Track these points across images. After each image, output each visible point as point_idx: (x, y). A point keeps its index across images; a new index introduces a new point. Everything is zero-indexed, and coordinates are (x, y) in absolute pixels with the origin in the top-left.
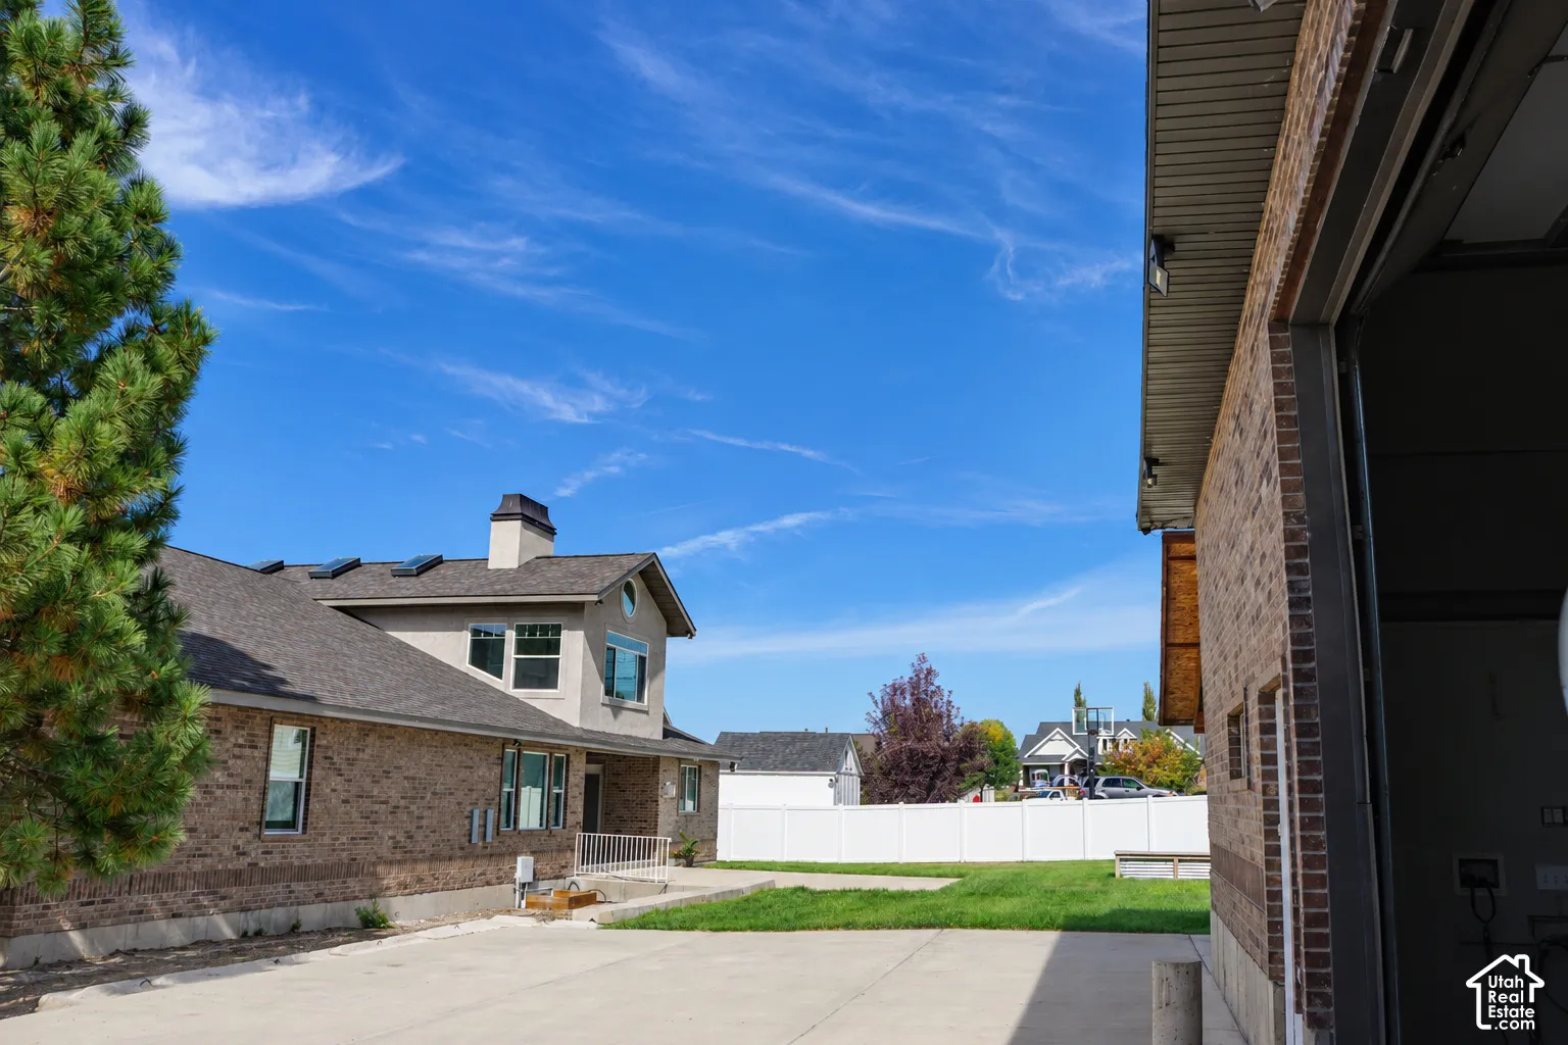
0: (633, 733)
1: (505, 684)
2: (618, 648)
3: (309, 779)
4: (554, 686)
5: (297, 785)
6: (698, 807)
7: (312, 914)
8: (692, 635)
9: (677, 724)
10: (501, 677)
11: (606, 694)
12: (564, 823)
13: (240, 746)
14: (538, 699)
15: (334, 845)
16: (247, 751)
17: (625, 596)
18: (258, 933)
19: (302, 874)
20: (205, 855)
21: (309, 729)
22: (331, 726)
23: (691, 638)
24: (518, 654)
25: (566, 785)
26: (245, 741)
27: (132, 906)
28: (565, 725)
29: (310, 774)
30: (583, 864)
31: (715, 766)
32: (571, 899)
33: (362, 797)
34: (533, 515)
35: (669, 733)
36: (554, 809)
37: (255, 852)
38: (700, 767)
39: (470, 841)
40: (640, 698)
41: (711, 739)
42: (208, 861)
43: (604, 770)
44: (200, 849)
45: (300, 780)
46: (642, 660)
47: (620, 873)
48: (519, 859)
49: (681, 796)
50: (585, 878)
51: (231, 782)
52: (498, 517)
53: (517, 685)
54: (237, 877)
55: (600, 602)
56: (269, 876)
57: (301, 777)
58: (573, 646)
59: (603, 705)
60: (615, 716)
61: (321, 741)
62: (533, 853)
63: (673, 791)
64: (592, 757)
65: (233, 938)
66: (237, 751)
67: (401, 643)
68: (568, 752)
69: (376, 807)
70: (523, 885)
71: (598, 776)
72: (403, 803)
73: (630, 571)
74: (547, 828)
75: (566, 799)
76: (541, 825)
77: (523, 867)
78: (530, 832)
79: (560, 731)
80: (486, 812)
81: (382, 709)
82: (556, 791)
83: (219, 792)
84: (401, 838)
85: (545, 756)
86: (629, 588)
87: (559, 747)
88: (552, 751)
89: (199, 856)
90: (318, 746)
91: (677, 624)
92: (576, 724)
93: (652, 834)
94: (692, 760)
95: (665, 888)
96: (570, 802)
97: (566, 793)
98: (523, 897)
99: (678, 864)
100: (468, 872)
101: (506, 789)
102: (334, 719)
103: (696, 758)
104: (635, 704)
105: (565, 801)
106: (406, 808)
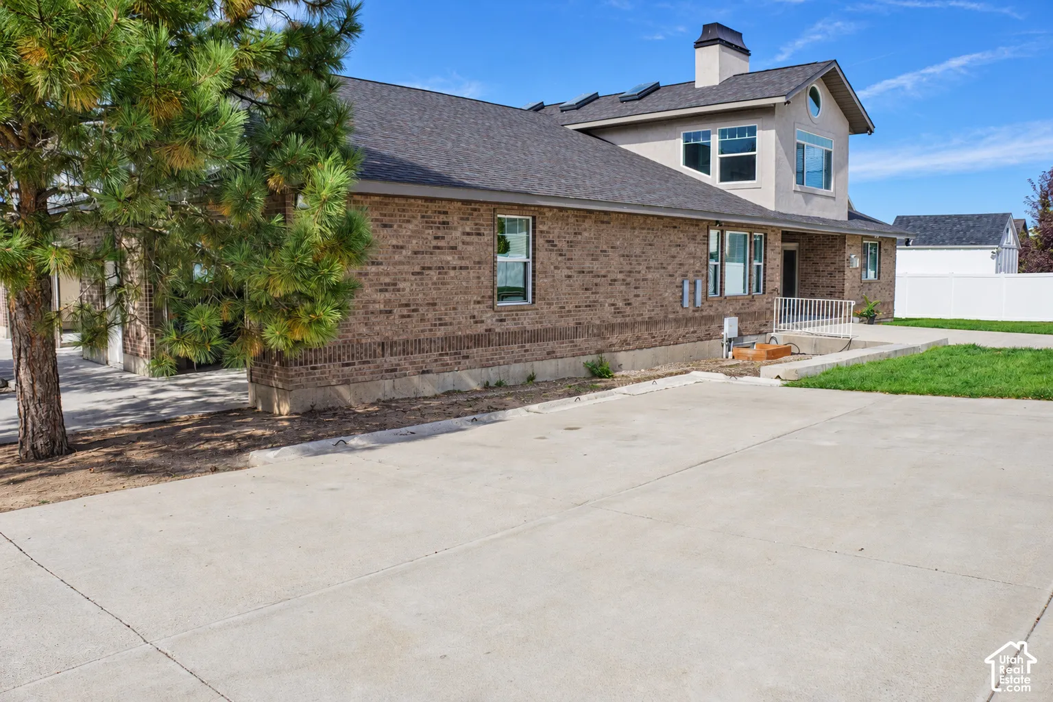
0: (820, 215)
1: (713, 178)
2: (806, 143)
3: (534, 258)
4: (754, 179)
5: (525, 264)
6: (878, 275)
7: (546, 369)
8: (871, 132)
9: (859, 209)
10: (709, 174)
11: (797, 183)
12: (764, 290)
13: (468, 234)
14: (738, 188)
15: (561, 312)
16: (474, 238)
17: (809, 98)
18: (499, 384)
19: (535, 337)
20: (446, 324)
21: (530, 218)
22: (549, 214)
23: (870, 134)
24: (722, 153)
25: (765, 259)
26: (472, 229)
27: (386, 366)
28: (761, 209)
29: (534, 254)
30: (780, 322)
31: (893, 243)
32: (768, 352)
33: (583, 272)
34: (729, 39)
35: (852, 215)
36: (756, 281)
37: (489, 319)
38: (880, 243)
39: (682, 306)
40: (828, 186)
41: (890, 221)
42: (450, 328)
43: (799, 247)
44: (440, 319)
45: (526, 260)
46: (828, 154)
47: (811, 330)
48: (727, 321)
49: (864, 267)
50: (782, 334)
51: (463, 263)
52: (700, 44)
53: (722, 179)
54: (477, 340)
55: (788, 102)
56: (503, 339)
57: (528, 258)
58: (767, 142)
59: (795, 191)
60: (807, 202)
61: (540, 227)
62: (737, 314)
63: (857, 263)
64: (787, 236)
65: (478, 389)
66: (464, 238)
67: (626, 151)
68: (765, 231)
69: (597, 280)
70: (730, 340)
71: (795, 251)
72: (620, 276)
73: (811, 78)
74: (749, 294)
75: (765, 268)
76: (745, 292)
77: (730, 327)
78: (735, 298)
79: (757, 214)
80: (695, 283)
81: (600, 197)
82: (756, 263)
83: (452, 273)
84: (620, 304)
85: (746, 236)
86: (814, 95)
87: (760, 228)
88: (751, 230)
89: (440, 325)
90: (542, 232)
91: (858, 123)
92: (770, 206)
93: (839, 298)
94: (873, 237)
95: (849, 345)
96: (769, 272)
97: (765, 265)
98: (729, 350)
99: (861, 322)
100: (681, 331)
101: (712, 263)
102: (551, 208)
103: (877, 236)
104: (823, 191)
105: (765, 271)
106: (624, 280)
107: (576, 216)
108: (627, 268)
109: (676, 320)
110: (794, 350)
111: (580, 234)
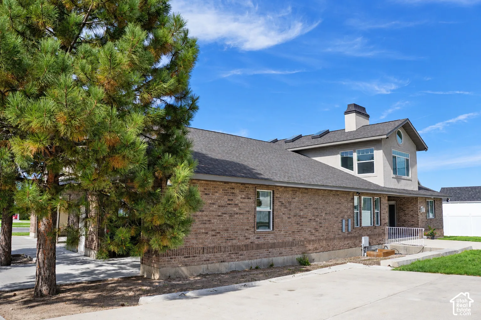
0: (406, 188)
1: (355, 172)
2: (397, 156)
3: (273, 209)
4: (373, 172)
5: (269, 212)
6: (434, 216)
7: (278, 260)
8: (427, 150)
9: (423, 185)
10: (353, 171)
11: (394, 174)
12: (381, 224)
13: (243, 198)
14: (366, 177)
15: (286, 234)
16: (246, 200)
17: (397, 135)
18: (257, 268)
19: (273, 246)
20: (232, 240)
21: (272, 191)
22: (280, 189)
23: (426, 151)
24: (359, 161)
25: (380, 209)
26: (245, 196)
27: (204, 258)
28: (377, 186)
29: (273, 207)
30: (389, 239)
31: (441, 200)
32: (384, 253)
33: (296, 216)
34: (360, 111)
35: (420, 188)
36: (376, 218)
37: (253, 238)
38: (434, 201)
39: (342, 232)
40: (408, 175)
41: (438, 190)
42: (234, 241)
43: (396, 203)
44: (230, 237)
45: (270, 210)
46: (407, 160)
47: (404, 242)
48: (363, 238)
49: (427, 211)
50: (391, 244)
51: (241, 212)
52: (347, 113)
53: (359, 173)
54: (246, 247)
55: (388, 138)
56: (259, 247)
57: (271, 209)
58: (379, 156)
59: (393, 178)
60: (398, 182)
61: (276, 195)
62: (368, 235)
63: (424, 210)
64: (390, 198)
65: (247, 270)
66: (242, 200)
68: (380, 196)
70: (365, 247)
71: (394, 205)
72: (313, 218)
73: (398, 126)
74: (373, 226)
75: (380, 214)
76: (371, 225)
77: (365, 241)
78: (368, 228)
79: (375, 188)
80: (348, 221)
81: (303, 182)
82: (376, 211)
83: (236, 216)
84: (313, 231)
85: (371, 198)
86: (399, 134)
87: (377, 194)
88: (373, 196)
89: (230, 240)
90: (277, 197)
91: (420, 146)
92: (382, 185)
93: (416, 227)
94: (431, 198)
95: (423, 249)
96: (382, 215)
97: (380, 212)
98: (365, 252)
99: (428, 238)
100: (342, 244)
101: (356, 211)
102: (281, 187)
103: (433, 197)
104: (406, 177)
105: (380, 215)
106: (315, 219)
107: (292, 190)
108: (316, 214)
109: (339, 238)
110: (396, 252)
111: (294, 198)
